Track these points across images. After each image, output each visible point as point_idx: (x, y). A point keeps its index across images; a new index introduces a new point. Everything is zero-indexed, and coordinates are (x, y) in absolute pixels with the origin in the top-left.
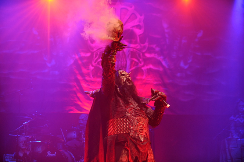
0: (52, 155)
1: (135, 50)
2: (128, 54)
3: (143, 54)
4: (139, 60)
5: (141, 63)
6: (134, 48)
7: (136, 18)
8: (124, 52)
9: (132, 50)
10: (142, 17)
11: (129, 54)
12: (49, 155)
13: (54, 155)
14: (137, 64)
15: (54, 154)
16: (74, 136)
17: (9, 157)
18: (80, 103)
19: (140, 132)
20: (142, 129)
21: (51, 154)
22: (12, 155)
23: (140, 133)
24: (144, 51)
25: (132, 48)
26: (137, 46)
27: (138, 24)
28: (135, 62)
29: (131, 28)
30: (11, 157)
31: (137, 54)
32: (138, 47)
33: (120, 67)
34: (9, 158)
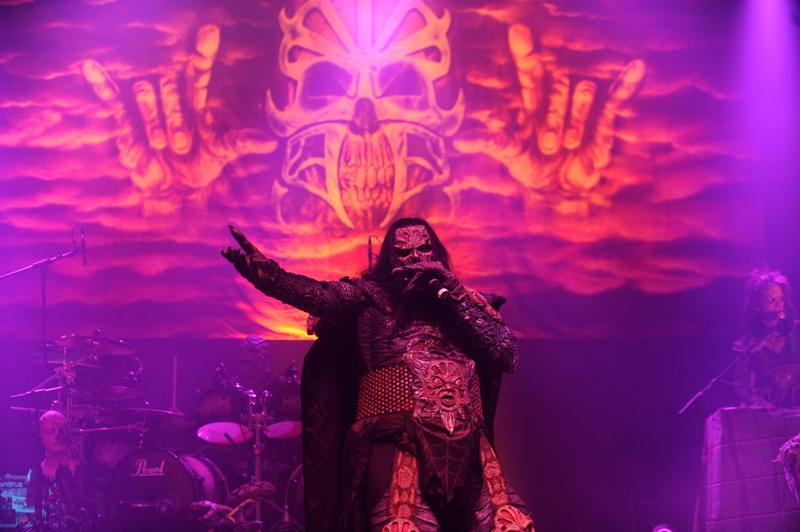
0: (152, 472)
1: (421, 129)
2: (399, 141)
3: (449, 142)
4: (434, 163)
5: (440, 172)
6: (418, 124)
7: (424, 23)
8: (385, 138)
9: (410, 129)
10: (445, 22)
11: (402, 145)
12: (141, 472)
13: (159, 471)
14: (429, 175)
15: (157, 469)
16: (223, 407)
17: (12, 484)
18: (243, 306)
19: (444, 404)
20: (450, 394)
21: (147, 467)
22: (22, 477)
23: (444, 407)
24: (450, 132)
25: (411, 123)
26: (428, 117)
27: (430, 43)
28: (423, 169)
29: (408, 59)
30: (20, 485)
31: (428, 144)
32: (431, 121)
33: (371, 185)
34: (13, 487)
